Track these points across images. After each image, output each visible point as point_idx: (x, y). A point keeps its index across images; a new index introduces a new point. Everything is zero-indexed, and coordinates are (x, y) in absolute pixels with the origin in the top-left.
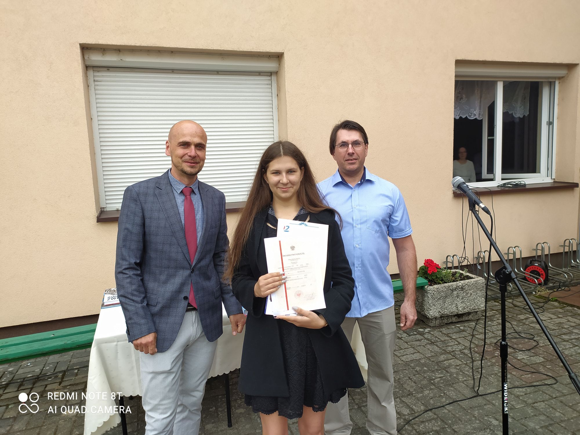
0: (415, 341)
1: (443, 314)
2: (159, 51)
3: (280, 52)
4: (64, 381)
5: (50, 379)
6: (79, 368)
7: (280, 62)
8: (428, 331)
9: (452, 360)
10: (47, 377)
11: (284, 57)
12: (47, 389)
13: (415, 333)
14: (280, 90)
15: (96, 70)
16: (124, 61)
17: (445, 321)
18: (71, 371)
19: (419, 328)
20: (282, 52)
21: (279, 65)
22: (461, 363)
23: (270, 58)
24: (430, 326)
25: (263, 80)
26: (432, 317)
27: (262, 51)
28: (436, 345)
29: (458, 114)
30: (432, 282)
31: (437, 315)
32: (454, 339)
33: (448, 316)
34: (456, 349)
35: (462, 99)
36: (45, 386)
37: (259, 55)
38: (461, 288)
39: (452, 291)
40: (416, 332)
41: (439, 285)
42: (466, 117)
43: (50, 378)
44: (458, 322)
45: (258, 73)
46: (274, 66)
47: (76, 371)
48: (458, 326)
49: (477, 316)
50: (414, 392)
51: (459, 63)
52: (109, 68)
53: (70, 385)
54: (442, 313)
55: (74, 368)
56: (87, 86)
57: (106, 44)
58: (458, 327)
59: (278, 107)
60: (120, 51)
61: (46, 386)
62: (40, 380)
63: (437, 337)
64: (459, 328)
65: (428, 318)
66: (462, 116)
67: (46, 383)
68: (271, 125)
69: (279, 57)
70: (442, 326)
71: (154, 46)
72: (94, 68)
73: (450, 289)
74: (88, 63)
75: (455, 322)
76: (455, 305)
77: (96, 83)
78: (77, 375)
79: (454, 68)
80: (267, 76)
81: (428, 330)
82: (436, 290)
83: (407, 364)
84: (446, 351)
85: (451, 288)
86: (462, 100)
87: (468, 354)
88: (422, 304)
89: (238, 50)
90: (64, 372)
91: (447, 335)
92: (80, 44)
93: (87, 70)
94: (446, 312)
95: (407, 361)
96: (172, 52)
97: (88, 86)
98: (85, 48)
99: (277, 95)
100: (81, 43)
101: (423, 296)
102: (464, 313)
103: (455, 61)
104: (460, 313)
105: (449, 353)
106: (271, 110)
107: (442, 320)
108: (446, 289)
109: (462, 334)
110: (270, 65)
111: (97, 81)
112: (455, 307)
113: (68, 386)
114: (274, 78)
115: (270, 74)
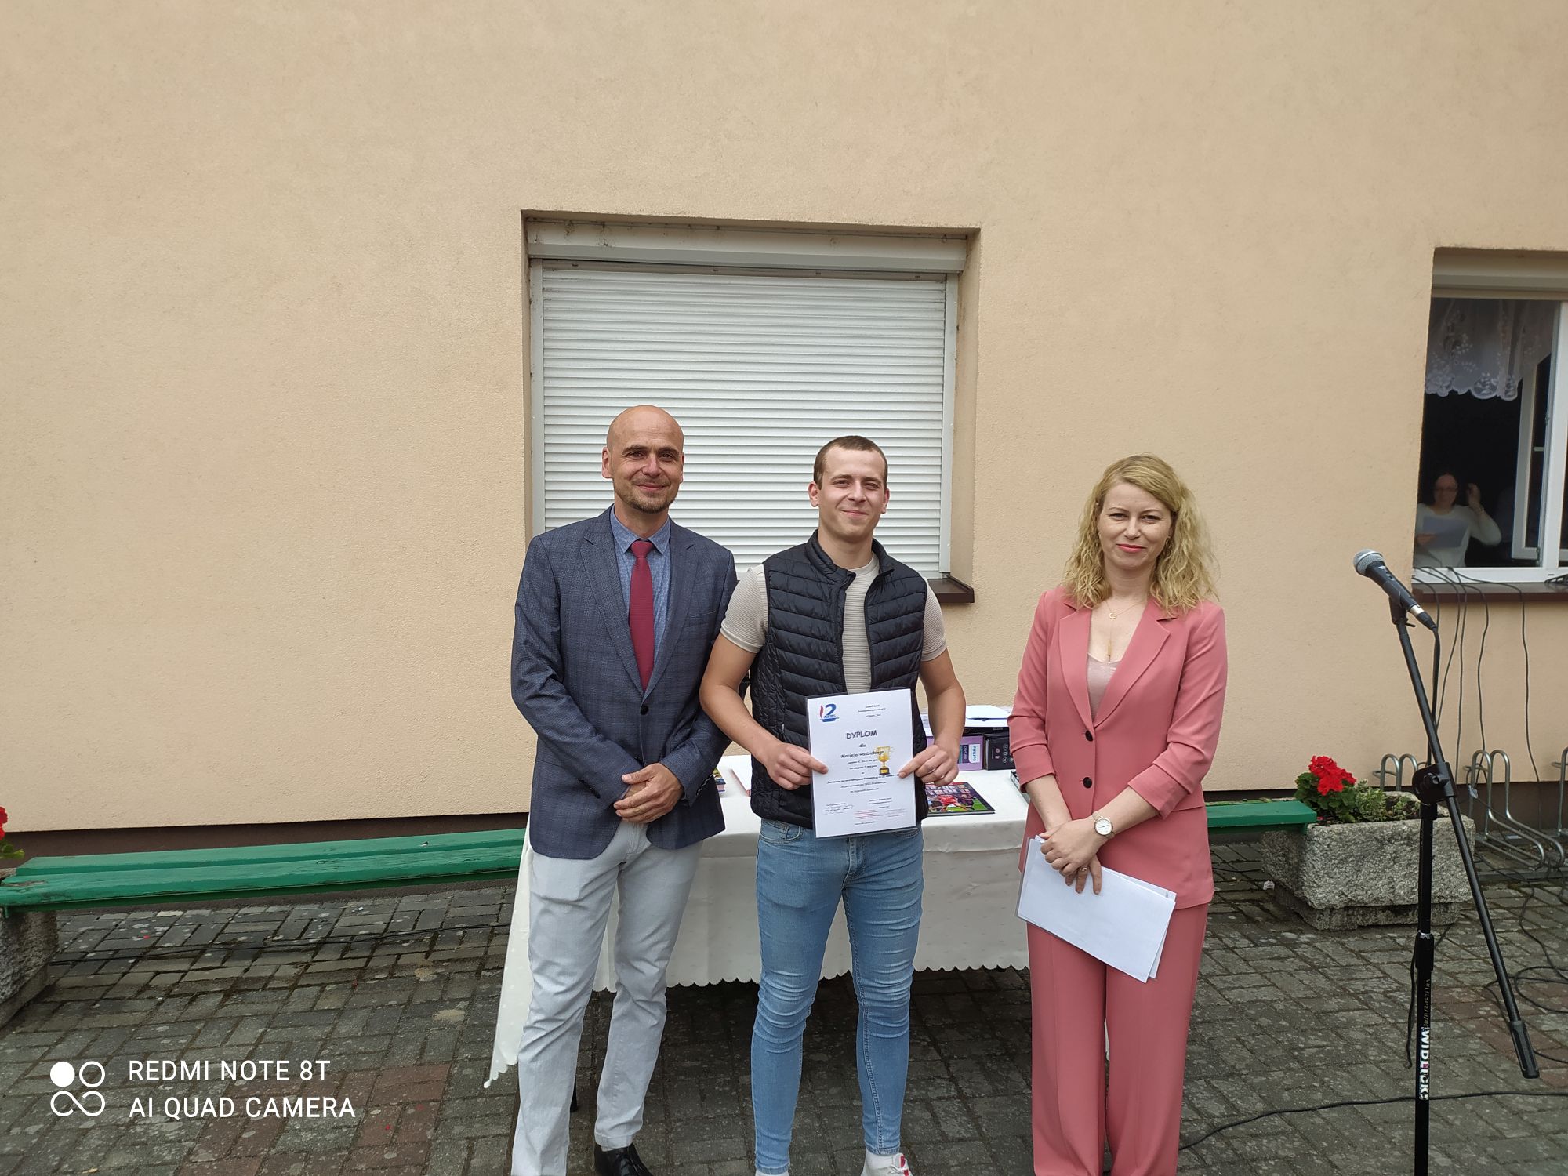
0: (1269, 959)
1: (1351, 900)
2: (689, 225)
3: (971, 227)
4: (435, 951)
5: (406, 944)
6: (466, 928)
7: (971, 250)
8: (1307, 940)
9: (1358, 1012)
10: (401, 938)
11: (979, 240)
12: (400, 962)
13: (1273, 941)
14: (964, 317)
15: (550, 266)
16: (611, 247)
17: (1359, 920)
18: (450, 932)
19: (1286, 931)
20: (977, 227)
21: (967, 256)
22: (1380, 1020)
23: (945, 240)
24: (1316, 929)
25: (927, 292)
26: (1321, 904)
27: (926, 226)
28: (1325, 975)
29: (1447, 384)
30: (1327, 816)
31: (1336, 901)
32: (1374, 964)
33: (1366, 908)
34: (1374, 987)
35: (1460, 345)
36: (396, 956)
37: (919, 234)
38: (1405, 838)
39: (1382, 842)
40: (1275, 938)
41: (1346, 825)
42: (1469, 392)
43: (407, 941)
44: (1393, 926)
45: (915, 274)
46: (954, 259)
47: (460, 933)
48: (1391, 935)
49: (1447, 917)
50: (1244, 1072)
51: (1443, 255)
52: (578, 263)
53: (448, 960)
54: (1350, 897)
55: (456, 926)
56: (529, 302)
57: (577, 211)
58: (1391, 938)
59: (957, 356)
60: (604, 226)
61: (399, 955)
62: (386, 943)
63: (1330, 957)
64: (1395, 941)
65: (1311, 908)
66: (1456, 389)
67: (399, 950)
68: (938, 399)
69: (967, 238)
70: (1349, 930)
71: (679, 215)
72: (545, 261)
73: (1376, 839)
74: (533, 252)
75: (1385, 926)
76: (1387, 881)
77: (547, 295)
78: (461, 941)
79: (1431, 270)
80: (937, 281)
81: (1309, 938)
82: (1335, 836)
83: (1237, 1008)
84: (1345, 989)
85: (1378, 835)
86: (1458, 347)
87: (1405, 1002)
88: (1298, 870)
89: (870, 224)
90: (436, 932)
91: (1358, 954)
92: (522, 211)
93: (530, 266)
94: (1362, 896)
95: (1239, 1003)
96: (718, 228)
98: (532, 220)
99: (958, 327)
100: (526, 209)
101: (1302, 849)
102: (1410, 903)
103: (1433, 250)
104: (1400, 902)
105: (1355, 995)
106: (939, 362)
107: (1348, 915)
108: (1363, 838)
109: (1398, 956)
110: (945, 258)
111: (550, 291)
112: (1386, 887)
113: (444, 961)
114: (951, 286)
115: (944, 277)
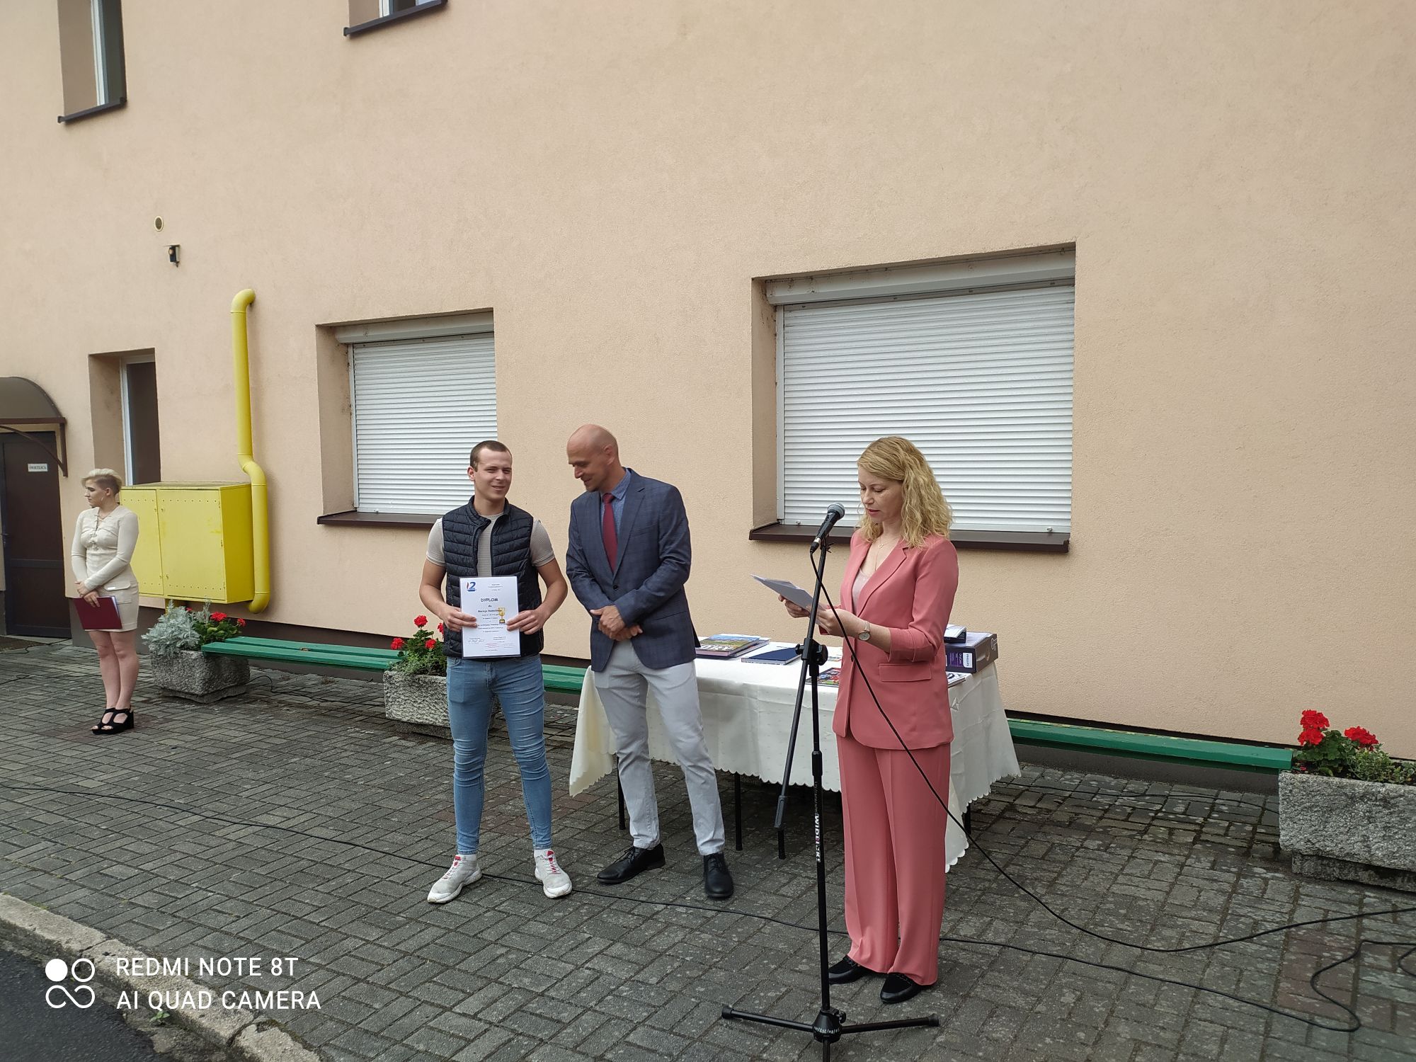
3: (1068, 241)
8: (1267, 876)
11: (1076, 251)
13: (1235, 869)
15: (788, 309)
16: (817, 293)
20: (1072, 241)
22: (1211, 932)
25: (1059, 295)
27: (1029, 247)
38: (1381, 800)
39: (1352, 799)
45: (1051, 282)
48: (1368, 893)
60: (812, 279)
72: (785, 307)
73: (1346, 794)
75: (1363, 884)
76: (1361, 839)
77: (787, 329)
80: (1069, 285)
81: (1272, 875)
85: (1349, 791)
97: (776, 335)
100: (752, 277)
